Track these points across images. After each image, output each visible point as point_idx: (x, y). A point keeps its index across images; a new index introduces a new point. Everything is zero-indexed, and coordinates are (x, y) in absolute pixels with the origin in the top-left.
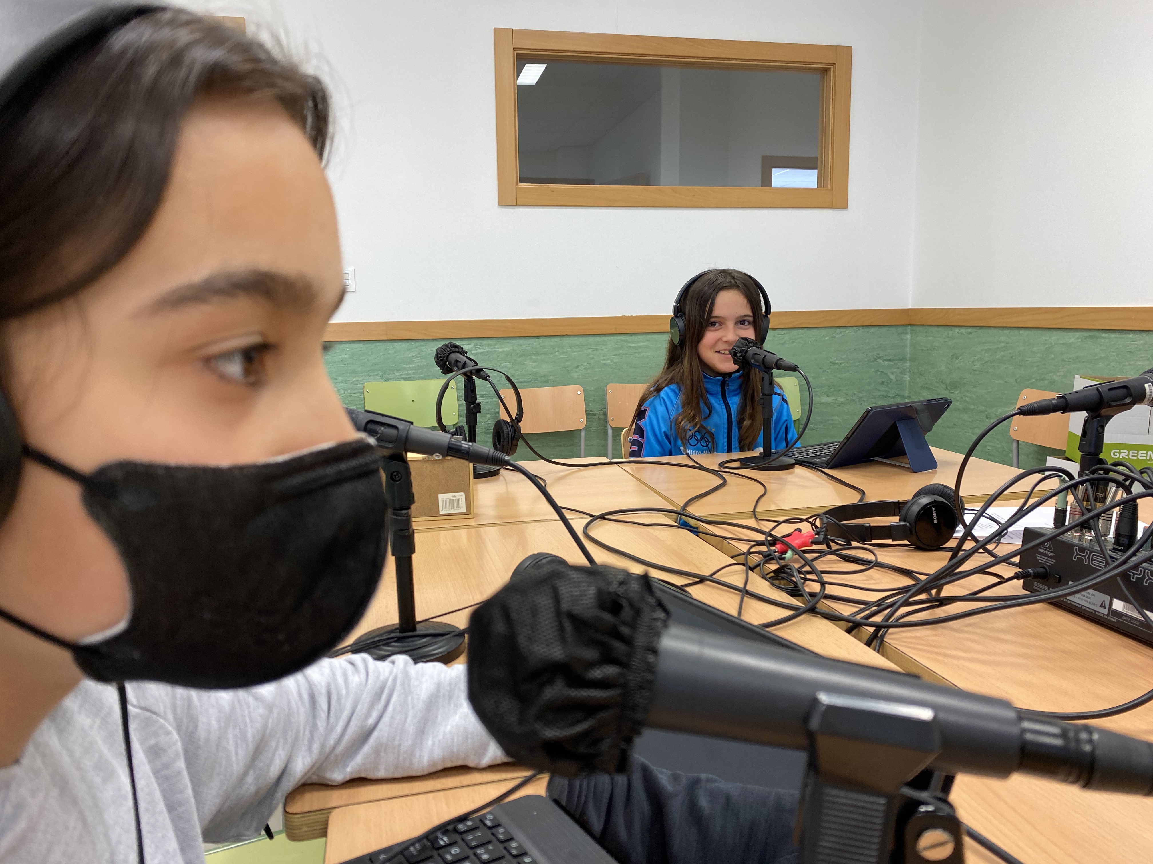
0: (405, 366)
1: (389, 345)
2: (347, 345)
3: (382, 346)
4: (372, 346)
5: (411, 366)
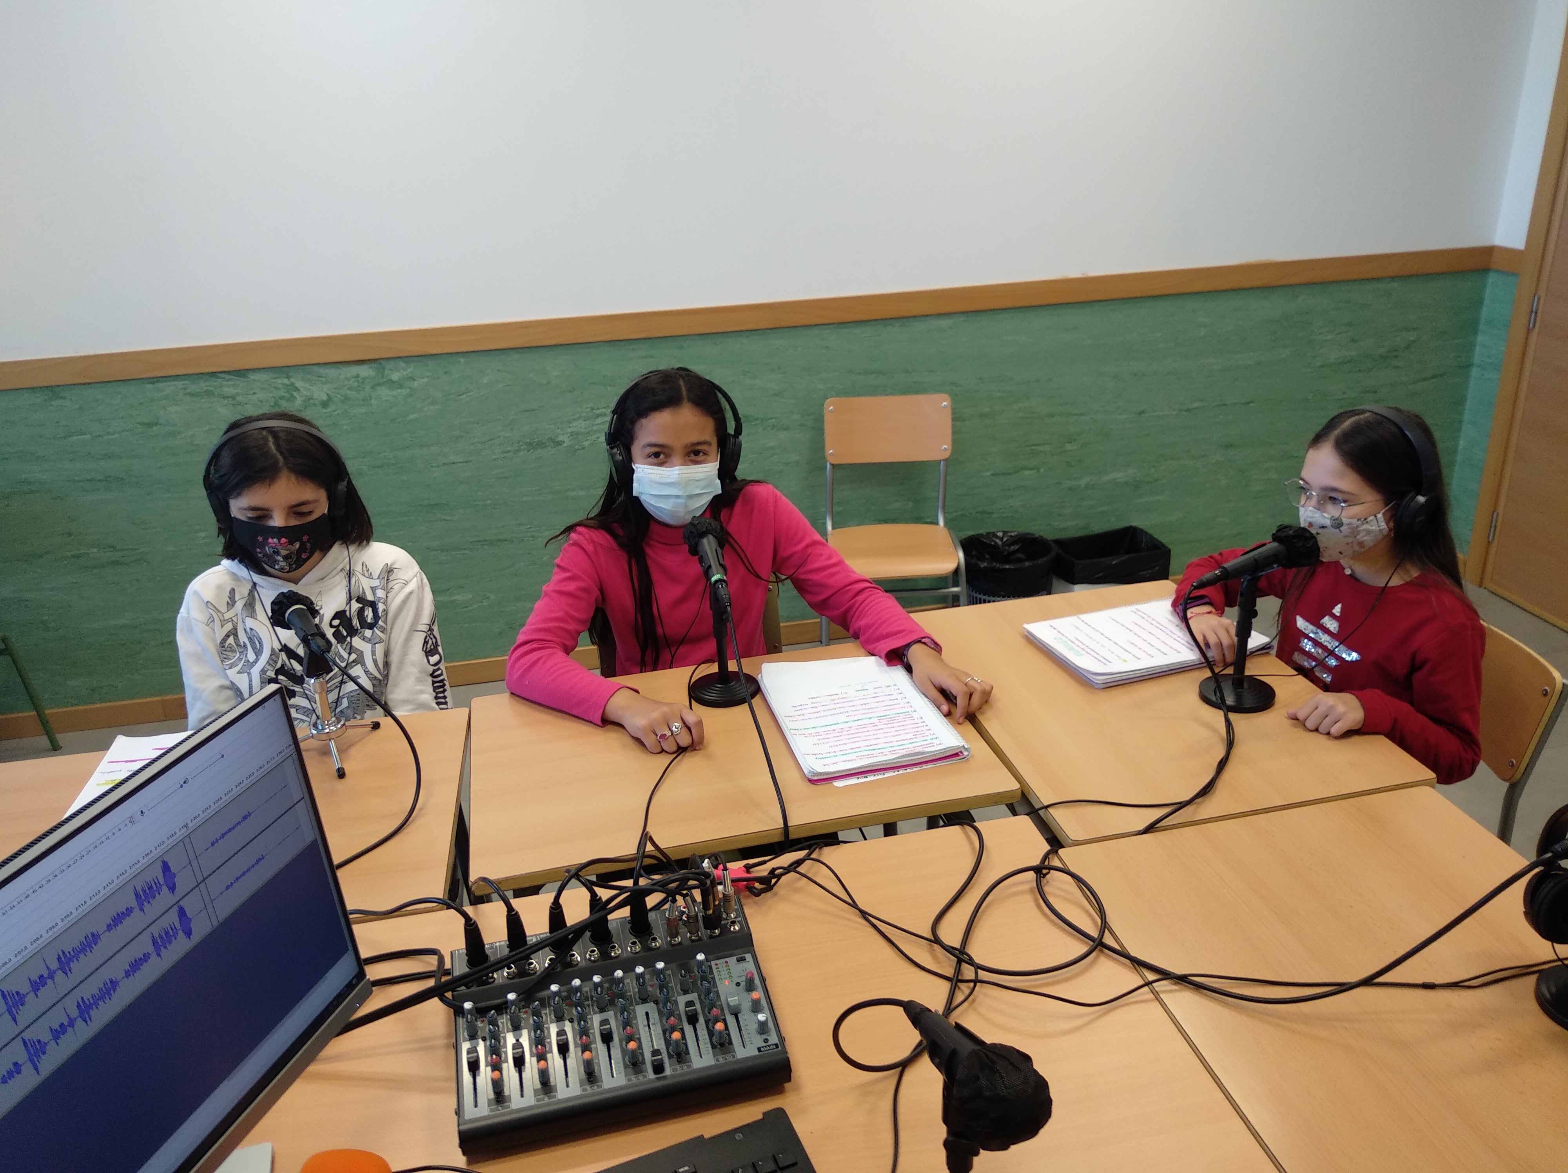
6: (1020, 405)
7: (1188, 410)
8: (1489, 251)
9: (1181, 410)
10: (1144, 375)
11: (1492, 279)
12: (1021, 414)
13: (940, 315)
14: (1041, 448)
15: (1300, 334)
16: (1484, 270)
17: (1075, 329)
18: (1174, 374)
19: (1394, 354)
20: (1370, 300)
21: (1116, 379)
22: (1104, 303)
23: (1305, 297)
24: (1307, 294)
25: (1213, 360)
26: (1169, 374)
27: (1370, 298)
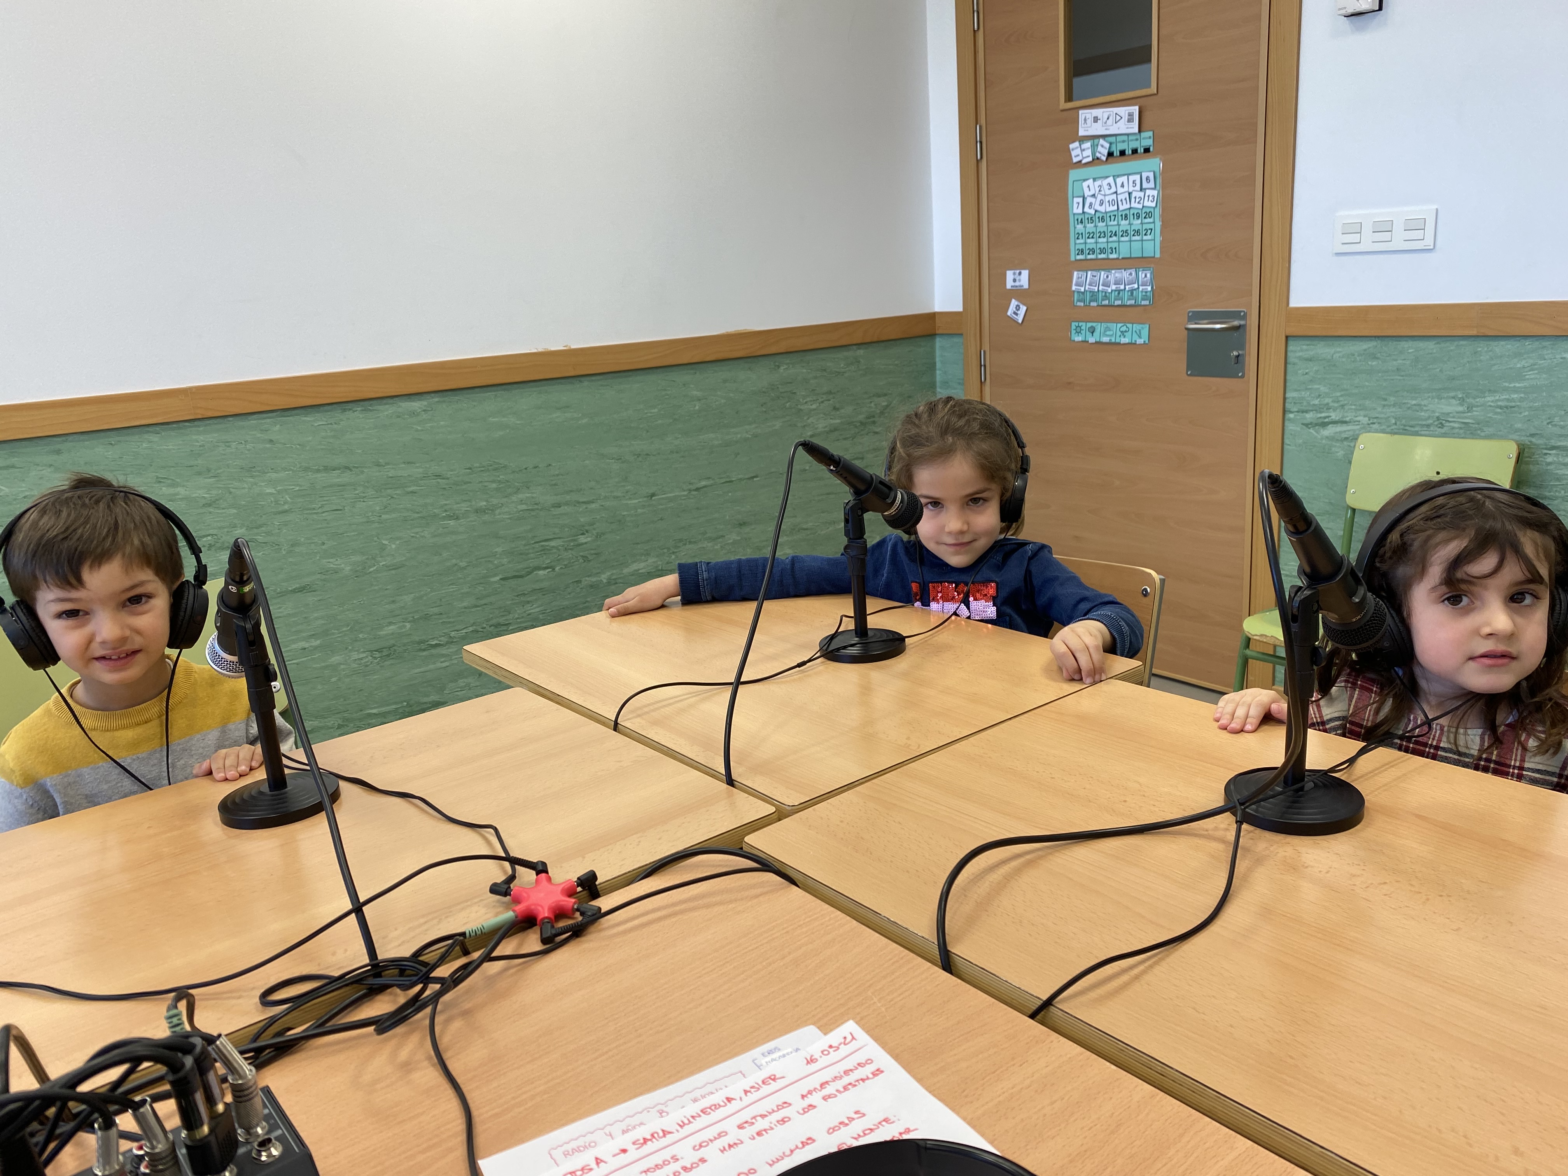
0: (1507, 384)
1: (1481, 346)
2: (1410, 343)
3: (1467, 347)
4: (1451, 346)
5: (1517, 385)
6: (521, 496)
7: (697, 489)
8: (932, 316)
9: (690, 490)
10: (647, 455)
11: (939, 342)
12: (524, 507)
13: (409, 396)
14: (553, 543)
15: (788, 405)
16: (932, 336)
17: (568, 407)
18: (677, 452)
19: (872, 420)
20: (843, 368)
21: (620, 461)
22: (593, 378)
23: (785, 367)
24: (787, 364)
25: (712, 435)
26: (672, 452)
27: (842, 365)
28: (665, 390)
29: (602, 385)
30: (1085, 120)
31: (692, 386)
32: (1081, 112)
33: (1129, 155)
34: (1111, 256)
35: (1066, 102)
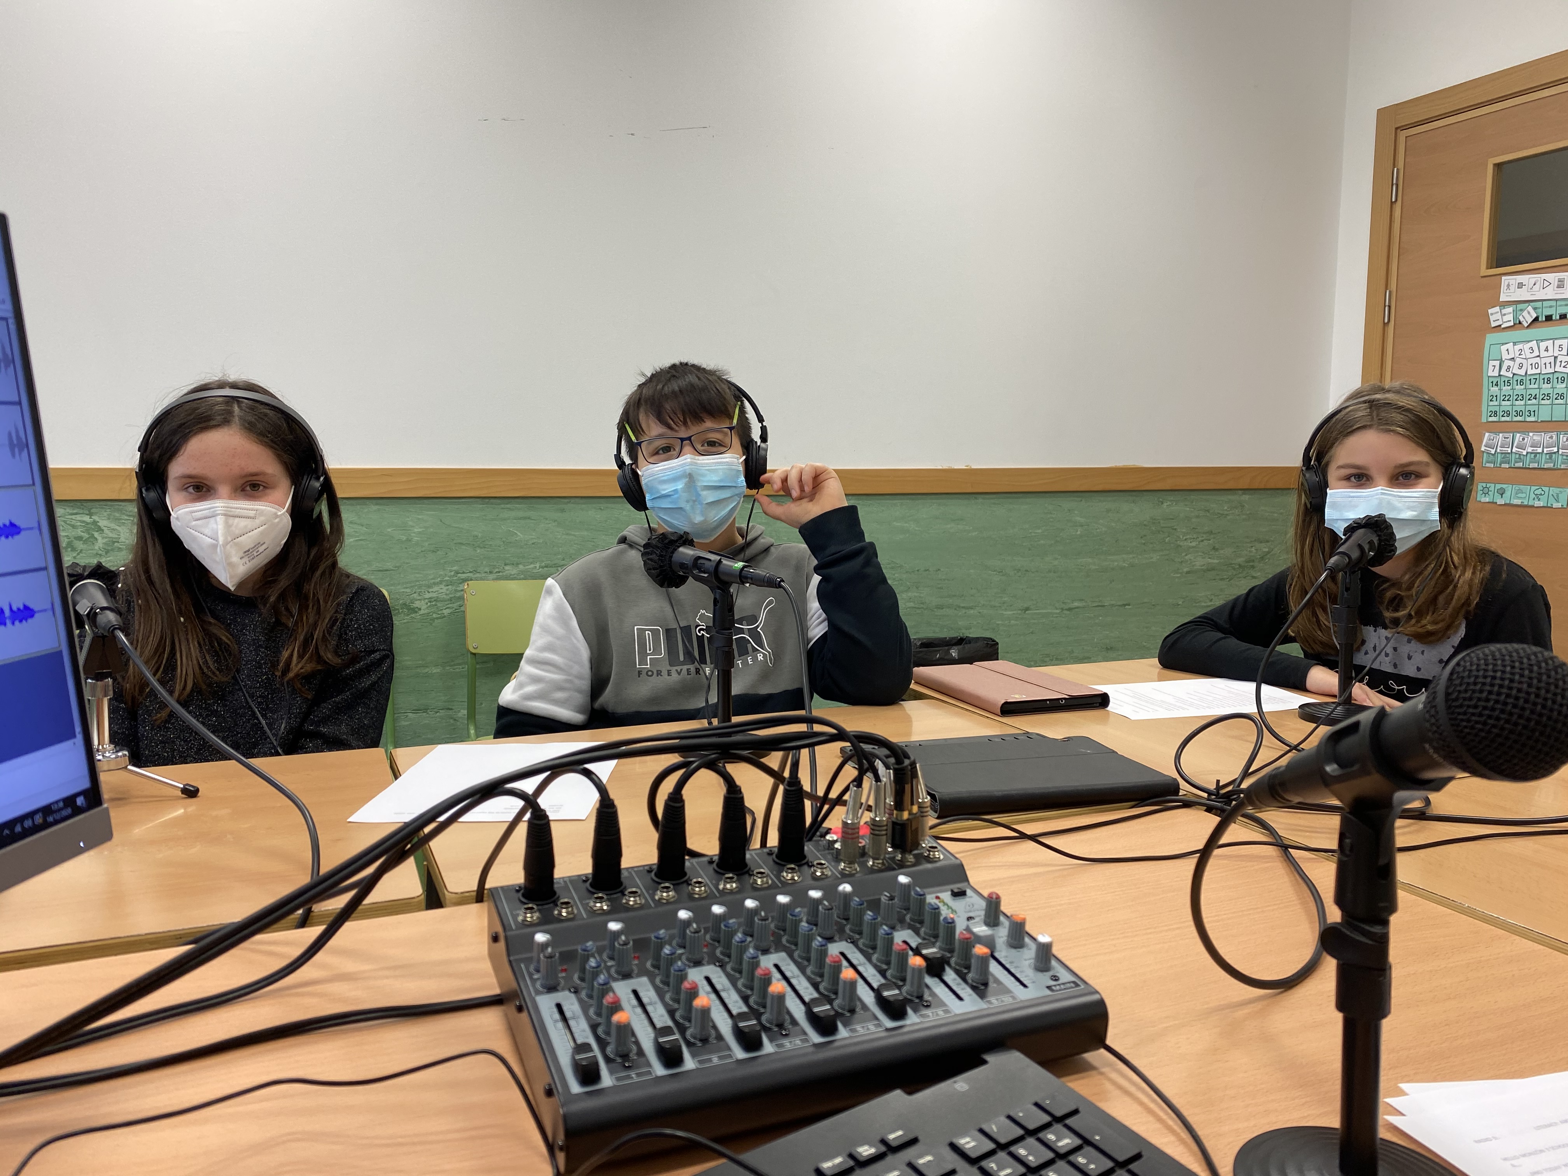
6: (910, 594)
7: (1070, 609)
9: (1062, 609)
10: (1027, 571)
12: (912, 604)
15: (1167, 540)
17: (962, 520)
18: (1055, 572)
19: (1251, 564)
20: (1226, 510)
21: (1001, 574)
22: (987, 496)
23: (1169, 503)
24: (1171, 501)
25: (1090, 560)
26: (1050, 571)
27: (1226, 508)
28: (1051, 514)
29: (994, 504)
30: (1508, 285)
31: (1076, 512)
32: (1503, 278)
33: (1556, 320)
34: (1528, 419)
35: (1487, 268)
